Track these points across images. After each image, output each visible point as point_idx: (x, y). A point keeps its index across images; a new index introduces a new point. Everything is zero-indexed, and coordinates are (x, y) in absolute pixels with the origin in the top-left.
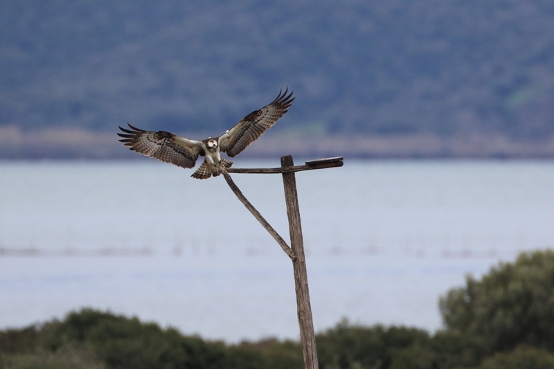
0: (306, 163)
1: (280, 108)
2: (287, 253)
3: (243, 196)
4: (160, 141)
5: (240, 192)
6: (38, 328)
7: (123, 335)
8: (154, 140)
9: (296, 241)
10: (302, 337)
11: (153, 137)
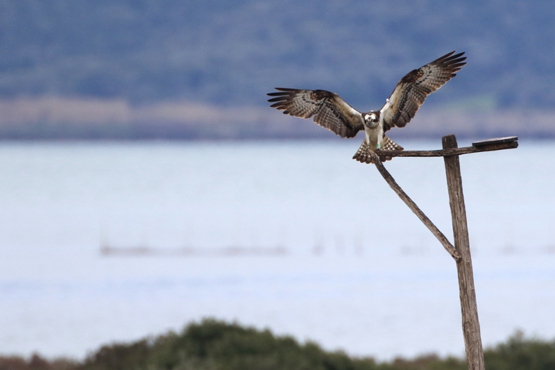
0: (473, 144)
1: (447, 70)
2: (450, 253)
3: (396, 185)
4: (319, 102)
5: (392, 180)
6: (151, 343)
7: (253, 351)
8: (311, 101)
9: (461, 237)
10: (468, 354)
11: (309, 96)
